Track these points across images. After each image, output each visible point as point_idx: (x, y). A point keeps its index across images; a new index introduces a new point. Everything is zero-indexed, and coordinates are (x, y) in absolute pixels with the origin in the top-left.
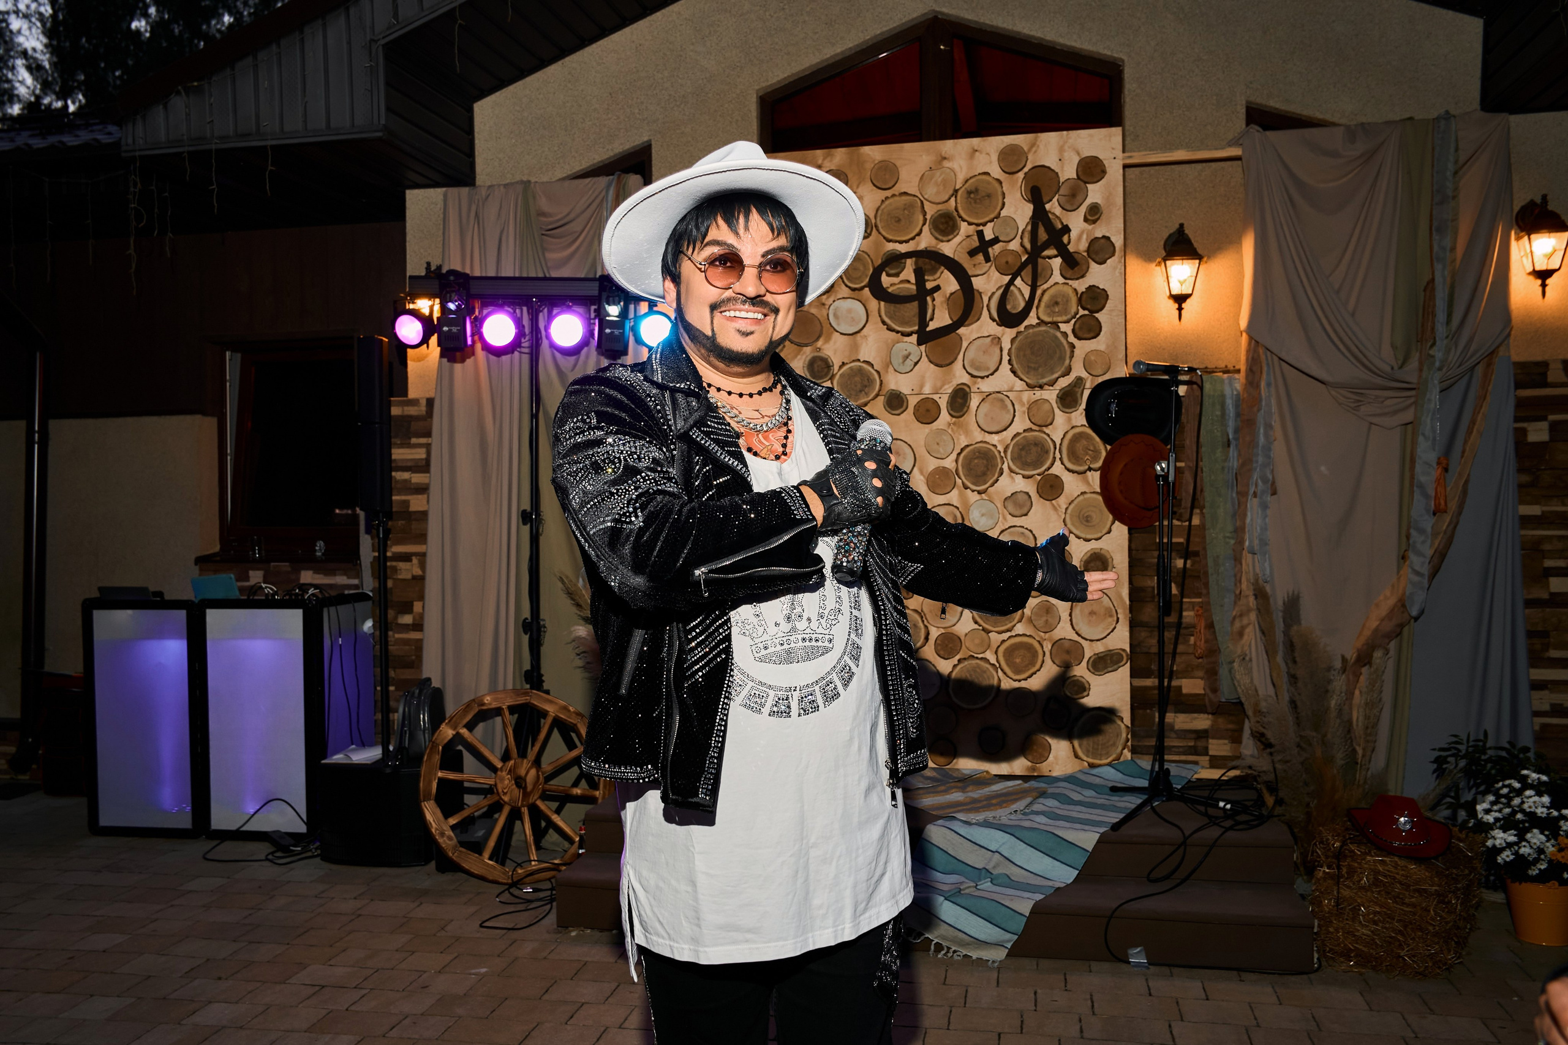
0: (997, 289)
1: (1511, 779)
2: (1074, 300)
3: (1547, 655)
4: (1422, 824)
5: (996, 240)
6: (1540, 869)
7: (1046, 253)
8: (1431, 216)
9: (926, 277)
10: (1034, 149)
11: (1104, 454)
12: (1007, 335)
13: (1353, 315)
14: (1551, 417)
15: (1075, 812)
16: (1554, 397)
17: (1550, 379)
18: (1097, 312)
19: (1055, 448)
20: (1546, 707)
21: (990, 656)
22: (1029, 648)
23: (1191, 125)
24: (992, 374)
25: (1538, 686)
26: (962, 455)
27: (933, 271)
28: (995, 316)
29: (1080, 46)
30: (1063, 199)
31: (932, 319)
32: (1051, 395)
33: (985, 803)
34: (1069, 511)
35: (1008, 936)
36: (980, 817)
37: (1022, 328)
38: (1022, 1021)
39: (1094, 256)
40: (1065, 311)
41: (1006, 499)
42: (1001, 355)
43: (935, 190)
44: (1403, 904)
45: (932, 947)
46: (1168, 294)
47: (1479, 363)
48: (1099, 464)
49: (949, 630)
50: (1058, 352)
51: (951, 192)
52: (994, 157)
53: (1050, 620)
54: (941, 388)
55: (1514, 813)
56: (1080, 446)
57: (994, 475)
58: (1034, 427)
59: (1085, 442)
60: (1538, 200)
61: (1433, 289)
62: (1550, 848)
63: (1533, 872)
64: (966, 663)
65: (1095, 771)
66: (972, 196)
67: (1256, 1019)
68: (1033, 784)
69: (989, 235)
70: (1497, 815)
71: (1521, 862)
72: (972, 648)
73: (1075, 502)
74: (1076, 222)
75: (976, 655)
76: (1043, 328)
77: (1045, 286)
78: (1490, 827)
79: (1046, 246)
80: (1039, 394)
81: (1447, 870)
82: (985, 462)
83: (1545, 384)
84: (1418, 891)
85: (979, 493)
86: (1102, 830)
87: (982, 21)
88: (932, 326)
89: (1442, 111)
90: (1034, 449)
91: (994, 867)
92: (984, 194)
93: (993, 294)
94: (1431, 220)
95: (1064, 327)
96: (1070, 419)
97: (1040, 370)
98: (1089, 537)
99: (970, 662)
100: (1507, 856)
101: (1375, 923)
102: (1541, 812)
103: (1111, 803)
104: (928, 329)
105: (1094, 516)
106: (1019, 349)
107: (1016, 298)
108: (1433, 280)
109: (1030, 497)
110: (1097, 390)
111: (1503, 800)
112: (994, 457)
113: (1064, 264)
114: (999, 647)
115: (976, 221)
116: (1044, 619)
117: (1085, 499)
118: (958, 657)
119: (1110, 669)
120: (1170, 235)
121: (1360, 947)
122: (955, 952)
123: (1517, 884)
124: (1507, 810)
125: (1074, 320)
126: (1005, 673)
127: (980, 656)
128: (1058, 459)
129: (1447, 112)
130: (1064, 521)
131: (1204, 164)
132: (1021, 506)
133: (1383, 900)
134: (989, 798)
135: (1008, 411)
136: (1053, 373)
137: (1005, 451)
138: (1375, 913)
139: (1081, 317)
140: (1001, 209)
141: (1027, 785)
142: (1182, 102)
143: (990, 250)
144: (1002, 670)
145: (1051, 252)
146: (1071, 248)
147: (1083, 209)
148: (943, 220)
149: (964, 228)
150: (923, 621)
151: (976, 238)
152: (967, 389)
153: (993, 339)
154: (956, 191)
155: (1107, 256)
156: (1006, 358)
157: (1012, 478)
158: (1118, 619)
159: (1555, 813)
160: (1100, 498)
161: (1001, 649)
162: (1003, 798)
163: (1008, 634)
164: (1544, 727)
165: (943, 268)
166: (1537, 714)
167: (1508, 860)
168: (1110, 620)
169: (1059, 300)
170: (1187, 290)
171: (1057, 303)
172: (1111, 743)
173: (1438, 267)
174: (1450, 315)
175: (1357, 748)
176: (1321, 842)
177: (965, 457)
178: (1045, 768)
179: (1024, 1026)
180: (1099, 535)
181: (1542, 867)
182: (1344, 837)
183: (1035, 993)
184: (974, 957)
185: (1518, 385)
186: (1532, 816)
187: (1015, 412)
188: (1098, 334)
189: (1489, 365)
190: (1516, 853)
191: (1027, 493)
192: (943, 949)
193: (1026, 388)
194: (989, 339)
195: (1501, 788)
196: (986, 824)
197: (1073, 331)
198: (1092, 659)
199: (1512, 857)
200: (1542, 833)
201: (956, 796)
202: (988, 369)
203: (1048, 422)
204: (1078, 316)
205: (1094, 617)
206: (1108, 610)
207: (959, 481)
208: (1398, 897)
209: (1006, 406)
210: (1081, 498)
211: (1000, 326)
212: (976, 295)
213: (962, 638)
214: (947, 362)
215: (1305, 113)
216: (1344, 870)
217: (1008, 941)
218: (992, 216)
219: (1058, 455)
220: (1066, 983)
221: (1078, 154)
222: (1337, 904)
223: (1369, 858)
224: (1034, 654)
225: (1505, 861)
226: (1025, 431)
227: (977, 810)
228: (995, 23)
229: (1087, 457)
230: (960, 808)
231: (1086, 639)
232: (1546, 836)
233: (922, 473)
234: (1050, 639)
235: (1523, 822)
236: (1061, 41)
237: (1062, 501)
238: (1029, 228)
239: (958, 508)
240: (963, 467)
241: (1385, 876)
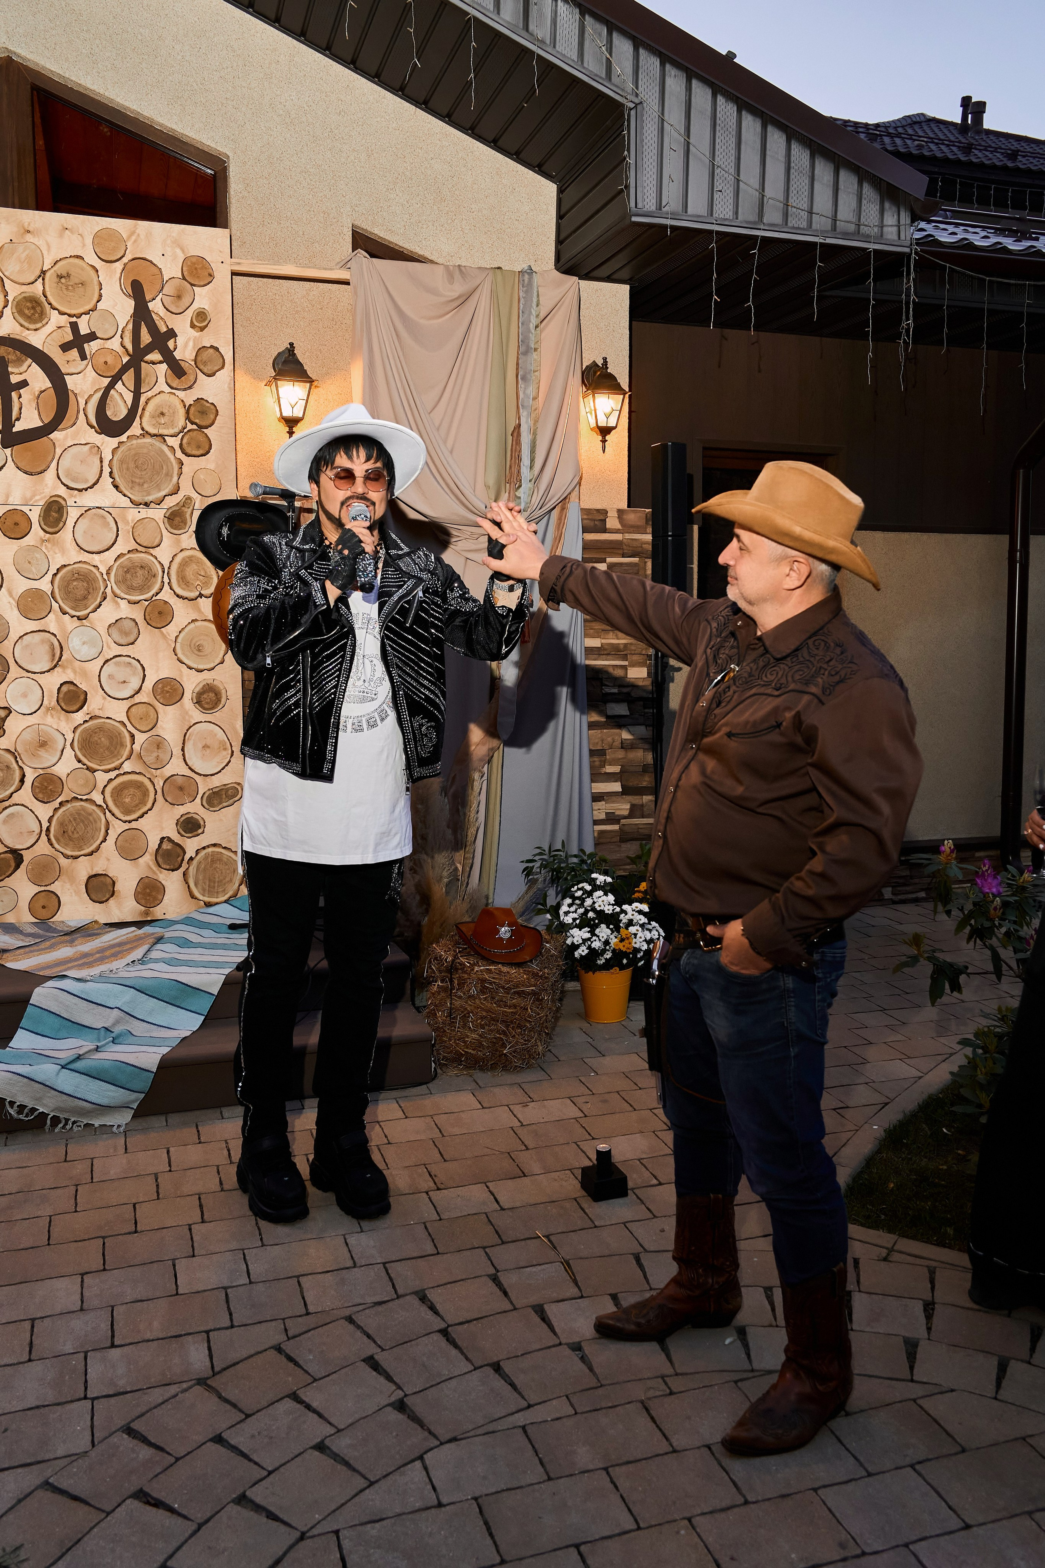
0: (95, 392)
1: (583, 882)
2: (182, 412)
3: (603, 770)
4: (519, 932)
5: (92, 337)
6: (606, 959)
7: (150, 357)
8: (518, 364)
9: (10, 369)
10: (133, 238)
11: (215, 581)
12: (108, 443)
13: (451, 452)
14: (609, 560)
15: (194, 954)
16: (611, 542)
17: (609, 525)
18: (207, 427)
19: (164, 572)
20: (603, 816)
21: (97, 797)
22: (139, 786)
23: (299, 240)
24: (91, 487)
25: (597, 798)
26: (59, 576)
27: (19, 362)
28: (93, 421)
29: (182, 131)
30: (167, 300)
31: (18, 419)
32: (158, 514)
33: (98, 955)
34: (179, 640)
35: (134, 1096)
36: (96, 971)
37: (123, 438)
38: (157, 1186)
39: (202, 367)
40: (172, 424)
41: (110, 626)
42: (102, 467)
43: (17, 268)
44: (505, 1006)
45: (48, 1122)
46: (279, 415)
47: (554, 508)
48: (212, 589)
49: (49, 771)
50: (164, 467)
51: (38, 273)
52: (89, 241)
53: (161, 756)
54: (31, 499)
55: (587, 911)
56: (189, 572)
57: (96, 600)
58: (140, 548)
59: (194, 566)
60: (600, 362)
61: (519, 435)
62: (614, 941)
63: (601, 962)
64: (69, 806)
65: (211, 910)
66: (63, 280)
67: (386, 1136)
68: (147, 929)
69: (84, 330)
70: (575, 915)
71: (594, 953)
72: (75, 789)
73: (186, 630)
74: (182, 325)
75: (79, 797)
76: (148, 440)
77: (149, 394)
78: (570, 927)
79: (149, 349)
80: (145, 512)
81: (541, 971)
82: (85, 584)
83: (604, 530)
84: (518, 993)
85: (79, 618)
86: (227, 971)
87: (67, 76)
88: (18, 427)
89: (525, 266)
90: (140, 572)
91: (114, 1025)
92: (77, 281)
93: (91, 396)
94: (517, 369)
95: (171, 441)
96: (178, 542)
97: (146, 486)
98: (201, 667)
99: (74, 804)
100: (583, 951)
101: (482, 1027)
102: (608, 910)
103: (232, 941)
104: (14, 430)
105: (204, 643)
106: (122, 462)
107: (117, 404)
108: (519, 425)
109: (136, 623)
110: (209, 512)
111: (577, 902)
112: (95, 580)
113: (169, 371)
114: (106, 786)
115: (68, 311)
116: (155, 754)
117: (196, 627)
118: (59, 800)
119: (225, 804)
120: (279, 354)
121: (470, 1051)
122: (74, 1123)
123: (591, 973)
124: (581, 911)
125: (181, 434)
126: (113, 815)
127: (84, 797)
128: (166, 584)
129: (530, 268)
130: (174, 650)
131: (312, 283)
132: (127, 634)
133: (489, 1005)
134: (102, 950)
135: (111, 529)
136: (160, 490)
137: (108, 573)
138: (482, 1018)
139: (189, 431)
140: (98, 302)
141: (141, 932)
142: (289, 214)
143: (86, 345)
144: (110, 811)
145: (155, 356)
146: (177, 355)
147: (190, 313)
148: (28, 304)
149: (55, 319)
150: (17, 762)
151: (69, 330)
152: (63, 503)
153: (91, 447)
154: (44, 272)
155: (216, 368)
156: (106, 470)
157: (117, 603)
158: (233, 752)
159: (618, 909)
160: (213, 627)
161: (108, 790)
162: (117, 949)
163: (117, 772)
164: (601, 832)
165: (30, 360)
166: (596, 822)
167: (583, 954)
168: (224, 753)
169: (165, 411)
170: (298, 413)
171: (162, 414)
172: (227, 879)
173: (524, 414)
174: (532, 460)
175: (458, 865)
176: (436, 958)
177: (62, 579)
178: (158, 912)
179: (160, 1191)
180: (212, 665)
181: (608, 957)
182: (455, 951)
183: (168, 1152)
184: (96, 1125)
185: (585, 530)
186: (600, 914)
187: (118, 531)
188: (208, 452)
189: (563, 509)
190: (589, 947)
191: (134, 620)
192: (60, 1122)
193: (131, 505)
194: (88, 447)
195: (576, 891)
196: (102, 978)
197: (181, 446)
198: (206, 795)
199: (586, 951)
200: (608, 927)
201: (65, 952)
202: (87, 481)
203: (155, 544)
204: (185, 430)
205: (208, 751)
206: (222, 743)
207: (55, 606)
208: (502, 1001)
209: (108, 524)
210: (192, 625)
211: (100, 434)
212: (71, 396)
213: (64, 779)
214: (39, 470)
215: (406, 246)
216: (456, 982)
217: (133, 1102)
218: (88, 308)
219: (166, 580)
220: (199, 1135)
221: (183, 251)
222: (450, 1014)
223: (476, 968)
224: (145, 793)
225: (581, 956)
226: (129, 552)
227: (90, 965)
228: (82, 82)
229: (198, 583)
230: (70, 965)
231: (200, 775)
232: (611, 929)
233: (10, 594)
234: (162, 777)
235: (593, 919)
236: (160, 120)
237: (172, 630)
238: (130, 326)
239: (55, 636)
240: (60, 590)
241: (491, 983)
